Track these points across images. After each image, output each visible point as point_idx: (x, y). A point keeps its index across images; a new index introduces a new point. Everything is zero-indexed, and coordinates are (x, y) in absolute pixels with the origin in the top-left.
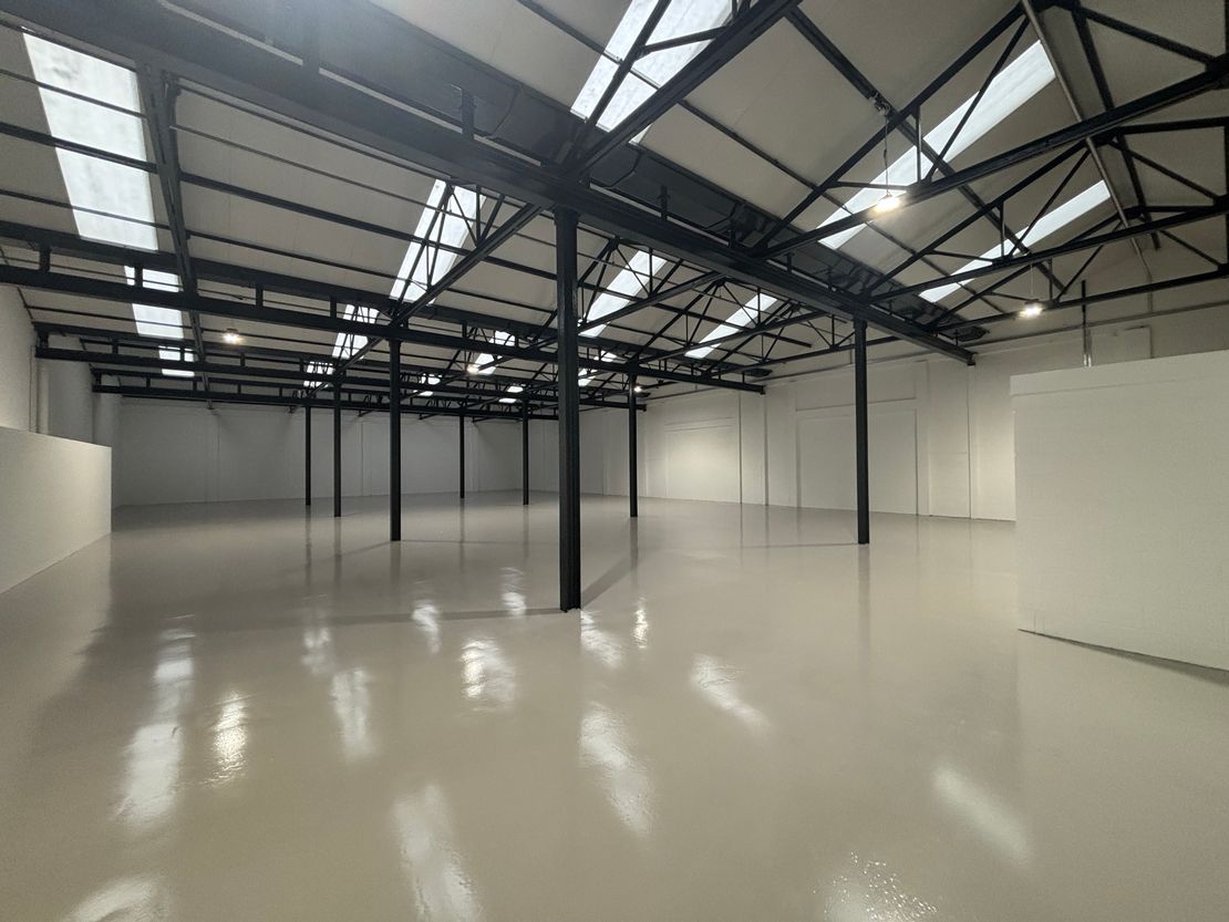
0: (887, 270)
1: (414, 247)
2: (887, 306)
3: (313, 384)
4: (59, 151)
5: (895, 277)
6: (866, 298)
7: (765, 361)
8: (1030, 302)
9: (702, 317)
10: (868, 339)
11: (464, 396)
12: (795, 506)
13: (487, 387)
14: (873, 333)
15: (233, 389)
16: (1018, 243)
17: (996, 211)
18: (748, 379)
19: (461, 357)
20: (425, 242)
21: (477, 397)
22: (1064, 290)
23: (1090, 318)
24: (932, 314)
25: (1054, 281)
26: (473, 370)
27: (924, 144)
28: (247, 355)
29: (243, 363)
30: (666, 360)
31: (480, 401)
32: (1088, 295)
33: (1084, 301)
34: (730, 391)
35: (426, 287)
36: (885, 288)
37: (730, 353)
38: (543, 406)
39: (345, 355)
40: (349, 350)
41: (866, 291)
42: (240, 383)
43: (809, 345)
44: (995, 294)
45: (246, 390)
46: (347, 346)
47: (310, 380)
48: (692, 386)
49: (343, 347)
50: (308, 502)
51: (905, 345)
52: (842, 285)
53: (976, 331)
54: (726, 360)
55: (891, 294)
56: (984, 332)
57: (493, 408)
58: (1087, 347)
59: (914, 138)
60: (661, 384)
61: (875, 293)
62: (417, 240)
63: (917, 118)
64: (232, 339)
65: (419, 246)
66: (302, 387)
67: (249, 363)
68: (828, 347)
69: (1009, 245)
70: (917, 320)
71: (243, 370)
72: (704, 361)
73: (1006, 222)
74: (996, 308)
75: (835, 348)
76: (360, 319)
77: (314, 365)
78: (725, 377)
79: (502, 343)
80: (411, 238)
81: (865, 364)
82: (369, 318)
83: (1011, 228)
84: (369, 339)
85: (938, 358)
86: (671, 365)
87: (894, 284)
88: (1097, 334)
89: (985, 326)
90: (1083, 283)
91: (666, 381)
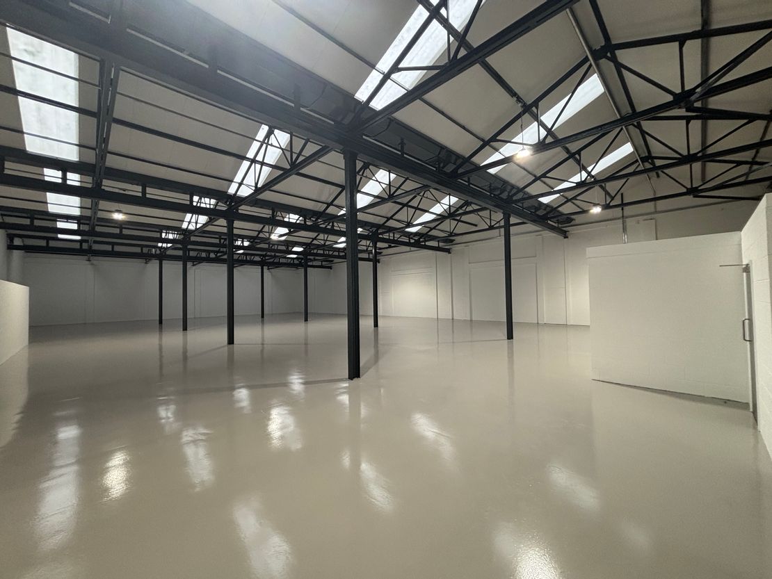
0: (521, 186)
1: (246, 164)
2: (521, 205)
3: (165, 245)
4: (20, 99)
5: (526, 189)
6: (509, 200)
7: (452, 234)
8: (595, 205)
9: (417, 208)
10: (511, 223)
11: (264, 253)
12: (469, 319)
13: (280, 248)
14: (513, 220)
15: (109, 248)
16: (589, 173)
17: (577, 156)
18: (441, 244)
19: (266, 229)
20: (253, 161)
21: (273, 254)
22: (613, 198)
23: (626, 213)
24: (545, 210)
25: (607, 193)
26: (274, 237)
27: (541, 121)
28: (124, 226)
29: (121, 231)
30: (394, 233)
31: (275, 256)
32: (625, 202)
33: (623, 205)
34: (430, 252)
35: (254, 188)
36: (520, 196)
37: (431, 229)
38: (315, 260)
39: (192, 227)
40: (194, 224)
41: (510, 197)
42: (113, 244)
43: (476, 225)
44: (577, 200)
45: (117, 248)
46: (192, 222)
47: (163, 243)
48: (408, 248)
49: (189, 222)
50: (161, 322)
51: (530, 227)
52: (496, 193)
53: (568, 219)
54: (429, 233)
55: (523, 199)
56: (573, 220)
57: (282, 260)
58: (624, 230)
59: (536, 118)
60: (390, 247)
61: (515, 198)
62: (248, 159)
63: (537, 108)
64: (118, 216)
65: (249, 163)
66: (156, 247)
67: (125, 232)
68: (488, 227)
69: (584, 175)
70: (537, 213)
71: (120, 236)
72: (416, 234)
73: (582, 162)
74: (578, 207)
75: (491, 228)
76: (203, 205)
77: (166, 233)
78: (427, 243)
79: (294, 221)
80: (244, 158)
81: (509, 236)
82: (210, 204)
83: (585, 165)
84: (210, 218)
85: (548, 234)
86: (397, 236)
87: (525, 193)
88: (629, 222)
89: (573, 217)
90: (622, 194)
91: (393, 245)
